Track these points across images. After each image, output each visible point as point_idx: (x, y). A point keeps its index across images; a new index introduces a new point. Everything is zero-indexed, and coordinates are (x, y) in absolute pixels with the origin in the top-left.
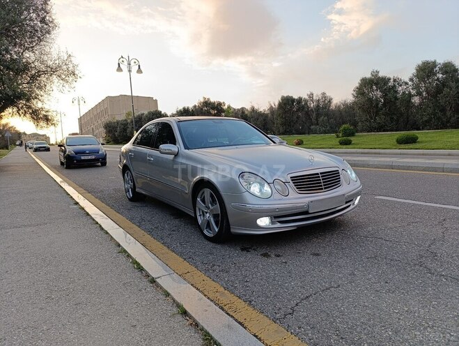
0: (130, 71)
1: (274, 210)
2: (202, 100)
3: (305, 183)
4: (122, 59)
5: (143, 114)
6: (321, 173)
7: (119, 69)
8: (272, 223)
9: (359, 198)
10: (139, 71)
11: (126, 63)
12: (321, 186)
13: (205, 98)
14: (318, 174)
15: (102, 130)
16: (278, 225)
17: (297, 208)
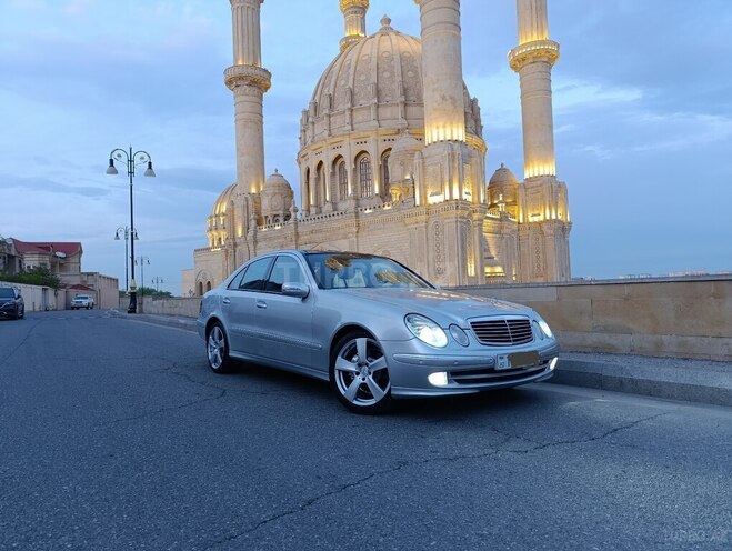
1: (451, 363)
3: (489, 331)
6: (508, 322)
8: (449, 381)
9: (556, 359)
12: (508, 337)
14: (504, 321)
16: (455, 385)
17: (480, 362)
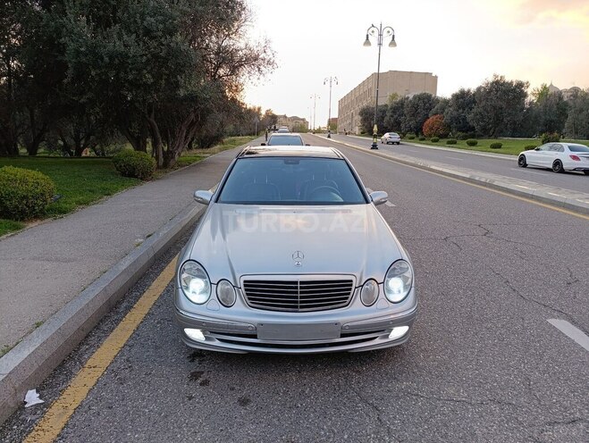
0: (380, 44)
2: (491, 79)
4: (372, 29)
5: (408, 98)
6: (301, 283)
7: (367, 42)
8: (207, 338)
10: (393, 43)
11: (376, 34)
12: (297, 297)
13: (496, 76)
14: (296, 283)
15: (358, 118)
16: (217, 343)
